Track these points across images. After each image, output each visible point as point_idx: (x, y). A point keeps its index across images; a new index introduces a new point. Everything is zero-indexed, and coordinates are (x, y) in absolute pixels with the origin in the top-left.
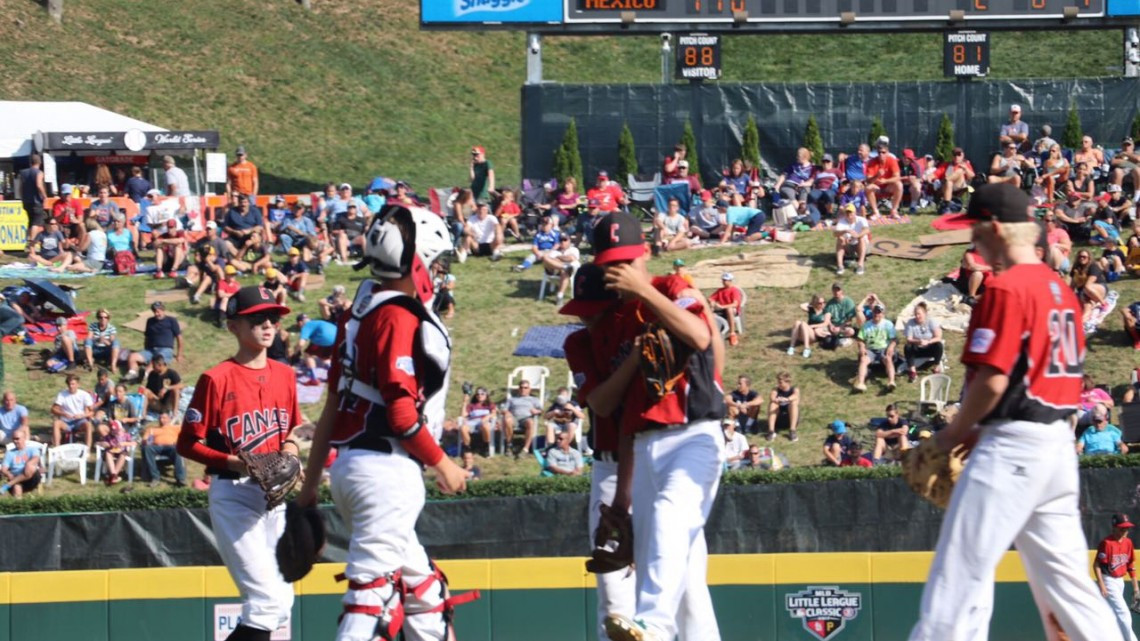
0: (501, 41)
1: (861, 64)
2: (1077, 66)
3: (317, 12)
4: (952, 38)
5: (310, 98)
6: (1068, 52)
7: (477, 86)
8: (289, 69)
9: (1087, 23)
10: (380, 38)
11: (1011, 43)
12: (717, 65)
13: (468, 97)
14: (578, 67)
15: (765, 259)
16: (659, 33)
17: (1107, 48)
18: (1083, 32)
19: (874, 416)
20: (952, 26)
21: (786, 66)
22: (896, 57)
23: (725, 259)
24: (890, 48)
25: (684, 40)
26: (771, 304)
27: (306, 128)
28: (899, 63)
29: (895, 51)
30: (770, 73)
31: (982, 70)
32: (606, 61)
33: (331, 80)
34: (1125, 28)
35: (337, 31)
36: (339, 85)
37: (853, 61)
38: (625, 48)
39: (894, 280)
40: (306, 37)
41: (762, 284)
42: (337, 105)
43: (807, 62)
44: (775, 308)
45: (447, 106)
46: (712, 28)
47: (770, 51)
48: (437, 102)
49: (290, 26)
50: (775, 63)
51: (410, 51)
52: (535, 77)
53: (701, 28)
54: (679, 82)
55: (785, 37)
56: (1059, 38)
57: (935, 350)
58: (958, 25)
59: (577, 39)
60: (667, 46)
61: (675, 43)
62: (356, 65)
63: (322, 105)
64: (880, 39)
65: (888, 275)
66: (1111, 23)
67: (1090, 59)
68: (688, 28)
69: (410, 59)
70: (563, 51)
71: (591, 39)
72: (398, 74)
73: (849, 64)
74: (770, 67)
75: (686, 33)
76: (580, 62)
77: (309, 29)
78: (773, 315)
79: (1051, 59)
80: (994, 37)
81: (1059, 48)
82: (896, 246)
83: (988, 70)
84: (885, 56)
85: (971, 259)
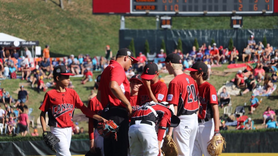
0: (114, 18)
1: (209, 25)
2: (266, 26)
3: (65, 10)
4: (233, 18)
5: (63, 32)
6: (263, 22)
7: (107, 29)
8: (58, 25)
9: (268, 14)
10: (82, 17)
11: (248, 19)
12: (171, 24)
13: (105, 32)
17: (274, 21)
18: (267, 17)
20: (233, 15)
21: (189, 25)
24: (216, 20)
25: (162, 18)
27: (62, 40)
28: (219, 24)
29: (218, 21)
30: (185, 27)
32: (142, 23)
33: (69, 28)
35: (71, 15)
36: (71, 29)
38: (147, 20)
39: (217, 81)
40: (62, 16)
42: (70, 34)
43: (195, 24)
45: (100, 35)
47: (185, 21)
48: (97, 34)
49: (58, 14)
51: (90, 20)
52: (123, 27)
53: (167, 15)
54: (161, 29)
55: (189, 17)
56: (261, 18)
57: (228, 100)
59: (134, 18)
60: (158, 20)
61: (160, 19)
62: (75, 23)
63: (66, 34)
64: (214, 18)
65: (216, 80)
67: (269, 24)
68: (163, 14)
69: (90, 23)
70: (130, 21)
71: (138, 17)
72: (87, 26)
73: (206, 25)
74: (185, 25)
75: (163, 16)
76: (135, 24)
77: (63, 14)
79: (259, 24)
80: (244, 18)
81: (260, 21)
82: (218, 72)
83: (242, 26)
84: (215, 23)
85: (238, 76)
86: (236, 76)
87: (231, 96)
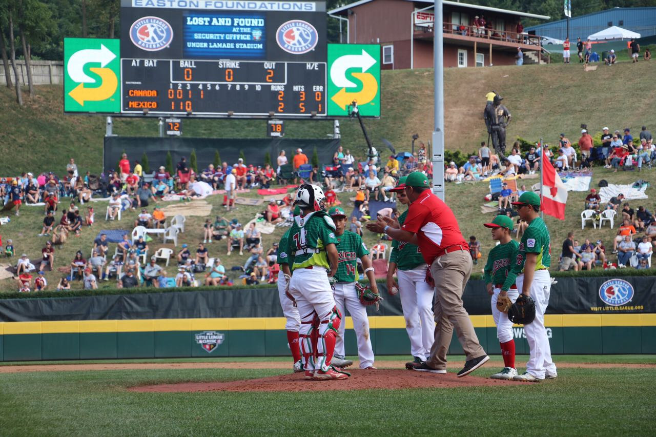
0: (98, 119)
1: (238, 131)
2: (318, 134)
3: (25, 107)
4: (270, 122)
5: (21, 140)
6: (315, 129)
7: (89, 137)
8: (13, 129)
9: (320, 118)
10: (50, 117)
11: (295, 125)
12: (179, 129)
13: (85, 141)
14: (129, 130)
15: (194, 205)
16: (157, 117)
17: (330, 128)
18: (320, 121)
19: (234, 266)
20: (270, 118)
21: (209, 131)
22: (251, 129)
23: (179, 205)
24: (249, 125)
25: (167, 120)
26: (196, 223)
27: (19, 151)
28: (252, 131)
29: (251, 126)
30: (204, 134)
31: (281, 135)
32: (140, 128)
33: (30, 133)
34: (334, 120)
35: (33, 114)
36: (33, 135)
37: (235, 130)
38: (148, 123)
39: (243, 214)
40: (21, 116)
41: (192, 214)
42: (32, 143)
43: (218, 130)
44: (197, 224)
45: (76, 144)
46: (178, 116)
47: (203, 126)
48: (72, 143)
49: (14, 112)
50: (205, 130)
51: (62, 123)
52: (109, 133)
53: (174, 116)
54: (166, 136)
55: (209, 120)
56: (312, 123)
57: (257, 241)
58: (272, 117)
59: (129, 119)
60: (161, 123)
61: (164, 121)
62: (39, 126)
63: (26, 143)
64: (246, 122)
65: (241, 212)
66: (329, 118)
67: (323, 132)
68: (169, 116)
69: (62, 126)
70: (123, 124)
71: (134, 119)
72: (57, 131)
73: (233, 131)
74: (203, 132)
75: (168, 118)
76: (130, 128)
77: (22, 114)
78: (197, 227)
79: (309, 131)
80: (288, 122)
81: (312, 127)
82: (244, 200)
83: (284, 134)
84: (247, 128)
85: (269, 207)
86: (267, 207)
87: (262, 234)
